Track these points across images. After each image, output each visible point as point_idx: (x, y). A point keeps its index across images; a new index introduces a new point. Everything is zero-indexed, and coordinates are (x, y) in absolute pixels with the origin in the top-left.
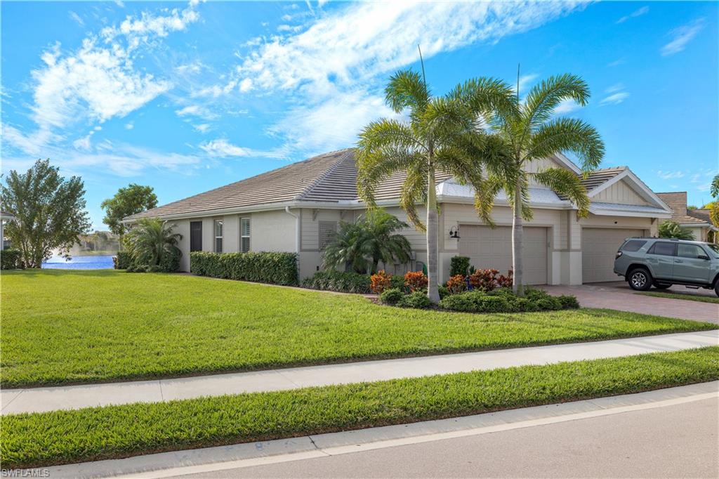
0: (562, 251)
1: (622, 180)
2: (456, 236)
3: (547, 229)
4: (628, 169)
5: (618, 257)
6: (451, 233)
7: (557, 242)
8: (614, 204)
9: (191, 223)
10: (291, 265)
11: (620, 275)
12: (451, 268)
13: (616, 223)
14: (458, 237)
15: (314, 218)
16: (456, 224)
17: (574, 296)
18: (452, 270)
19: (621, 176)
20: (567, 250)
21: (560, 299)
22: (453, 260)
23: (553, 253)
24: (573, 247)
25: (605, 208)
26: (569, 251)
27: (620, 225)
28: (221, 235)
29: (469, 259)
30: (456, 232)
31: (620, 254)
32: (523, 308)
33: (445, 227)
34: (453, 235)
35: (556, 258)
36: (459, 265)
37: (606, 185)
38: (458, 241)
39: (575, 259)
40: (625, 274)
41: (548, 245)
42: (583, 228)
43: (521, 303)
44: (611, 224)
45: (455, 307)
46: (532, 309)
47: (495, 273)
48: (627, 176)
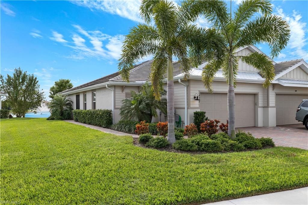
0: (264, 107)
1: (299, 67)
2: (197, 100)
3: (255, 95)
4: (303, 60)
5: (298, 110)
6: (195, 97)
7: (261, 103)
8: (295, 80)
9: (76, 95)
10: (107, 117)
11: (299, 121)
12: (194, 118)
13: (296, 91)
14: (199, 100)
15: (123, 91)
16: (198, 92)
17: (271, 138)
18: (194, 119)
19: (299, 64)
20: (266, 107)
21: (261, 140)
22: (195, 113)
23: (259, 108)
24: (270, 105)
25: (290, 82)
26: (268, 108)
27: (299, 92)
28: (86, 101)
29: (205, 113)
30: (197, 97)
31: (299, 109)
32: (232, 148)
33: (191, 94)
34: (196, 98)
35: (260, 111)
36: (199, 117)
37: (290, 69)
38: (199, 102)
39: (272, 112)
40: (303, 120)
41: (256, 104)
42: (276, 94)
43: (231, 145)
44: (293, 92)
45: (182, 148)
46: (239, 150)
47: (217, 122)
48: (303, 64)
